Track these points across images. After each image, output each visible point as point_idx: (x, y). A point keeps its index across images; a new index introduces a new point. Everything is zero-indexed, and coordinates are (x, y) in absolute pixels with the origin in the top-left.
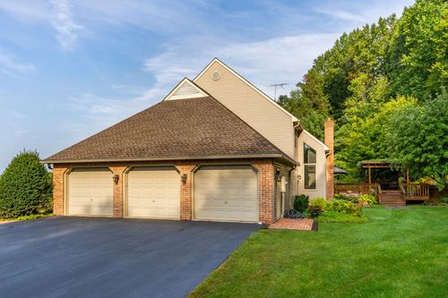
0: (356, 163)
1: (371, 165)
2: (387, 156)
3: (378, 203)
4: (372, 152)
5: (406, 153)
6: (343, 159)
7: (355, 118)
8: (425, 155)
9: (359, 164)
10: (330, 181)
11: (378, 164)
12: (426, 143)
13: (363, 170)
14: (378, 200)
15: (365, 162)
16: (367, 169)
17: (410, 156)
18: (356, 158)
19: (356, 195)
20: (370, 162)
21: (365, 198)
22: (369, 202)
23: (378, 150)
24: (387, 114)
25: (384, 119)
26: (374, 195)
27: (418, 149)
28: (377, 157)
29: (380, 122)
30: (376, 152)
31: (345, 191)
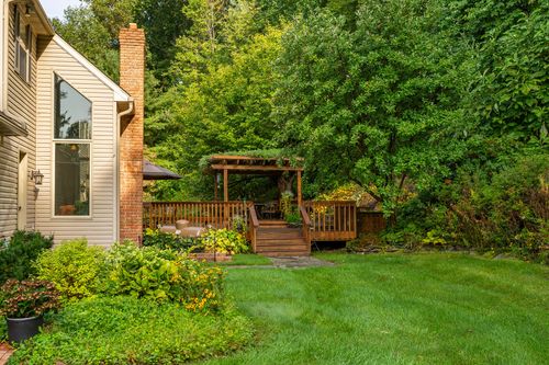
0: (197, 159)
1: (230, 162)
2: (259, 146)
3: (251, 251)
4: (230, 135)
5: (317, 122)
6: (170, 157)
7: (195, 73)
8: (358, 128)
9: (203, 161)
10: (133, 195)
11: (242, 162)
12: (362, 98)
13: (212, 173)
14: (249, 243)
15: (217, 156)
16: (222, 171)
17: (326, 130)
18: (197, 150)
19: (198, 231)
20: (226, 156)
21: (219, 239)
22: (229, 249)
23: (241, 133)
24: (260, 56)
25: (255, 66)
26: (240, 229)
27: (345, 112)
28: (241, 146)
29: (246, 73)
30: (237, 135)
31: (173, 220)
